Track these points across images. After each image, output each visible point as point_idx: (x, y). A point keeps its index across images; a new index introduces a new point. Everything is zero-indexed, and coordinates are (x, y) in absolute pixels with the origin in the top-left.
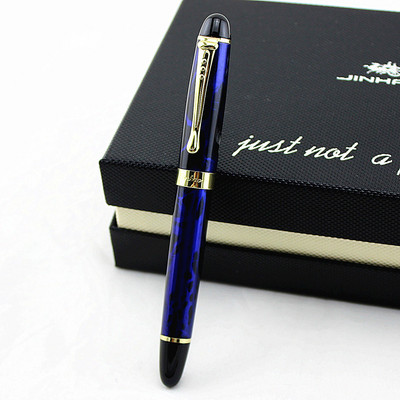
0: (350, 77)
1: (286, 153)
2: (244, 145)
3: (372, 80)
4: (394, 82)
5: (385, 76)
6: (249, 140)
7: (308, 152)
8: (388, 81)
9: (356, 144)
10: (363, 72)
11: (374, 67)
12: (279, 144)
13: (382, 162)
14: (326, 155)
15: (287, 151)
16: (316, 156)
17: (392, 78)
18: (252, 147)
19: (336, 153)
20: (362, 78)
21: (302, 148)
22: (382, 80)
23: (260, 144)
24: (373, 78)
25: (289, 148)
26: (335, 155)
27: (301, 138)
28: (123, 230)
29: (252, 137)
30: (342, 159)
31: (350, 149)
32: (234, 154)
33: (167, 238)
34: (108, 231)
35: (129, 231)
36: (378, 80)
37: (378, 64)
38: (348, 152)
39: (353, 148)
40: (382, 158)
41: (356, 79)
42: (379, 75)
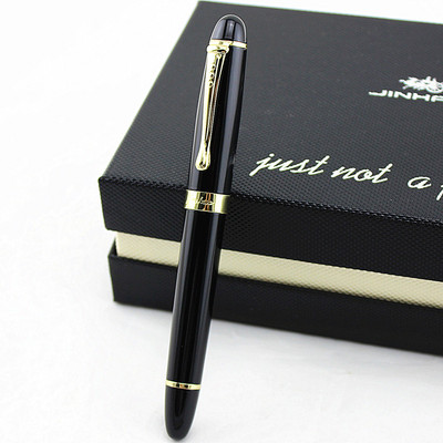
0: (384, 93)
1: (310, 173)
2: (263, 164)
3: (408, 96)
4: (434, 99)
5: (424, 92)
6: (269, 159)
7: (336, 173)
8: (427, 98)
9: (391, 165)
10: (399, 87)
11: (412, 82)
12: (303, 164)
13: (420, 186)
14: (356, 177)
15: (312, 171)
16: (345, 177)
17: (432, 95)
18: (272, 166)
19: (368, 175)
20: (397, 94)
21: (329, 168)
22: (420, 97)
23: (281, 163)
24: (409, 94)
25: (314, 169)
26: (367, 177)
27: (327, 157)
28: (124, 259)
29: (272, 155)
30: (374, 181)
31: (384, 171)
32: (252, 174)
33: (174, 269)
34: (107, 260)
35: (131, 260)
36: (416, 96)
37: (416, 79)
38: (381, 174)
39: (387, 169)
40: (420, 181)
41: (390, 94)
42: (416, 91)
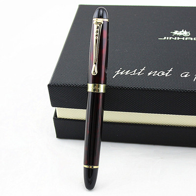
0: (165, 38)
1: (138, 75)
2: (118, 72)
4: (186, 39)
5: (182, 36)
6: (120, 70)
7: (149, 74)
8: (183, 39)
9: (172, 68)
10: (171, 35)
12: (135, 71)
13: (186, 76)
14: (158, 74)
16: (153, 75)
17: (185, 37)
20: (170, 38)
21: (146, 72)
22: (180, 38)
23: (125, 71)
24: (176, 38)
25: (140, 73)
26: (163, 74)
27: (145, 67)
28: (60, 119)
30: (166, 76)
31: (170, 71)
32: (114, 77)
33: (83, 121)
36: (178, 38)
37: (177, 31)
39: (171, 70)
40: (185, 74)
41: (168, 38)
42: (178, 36)
